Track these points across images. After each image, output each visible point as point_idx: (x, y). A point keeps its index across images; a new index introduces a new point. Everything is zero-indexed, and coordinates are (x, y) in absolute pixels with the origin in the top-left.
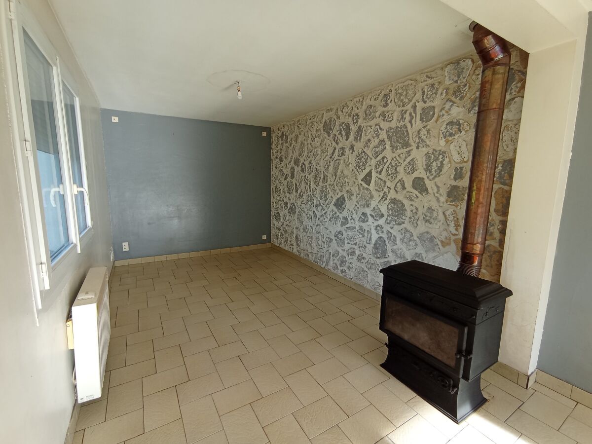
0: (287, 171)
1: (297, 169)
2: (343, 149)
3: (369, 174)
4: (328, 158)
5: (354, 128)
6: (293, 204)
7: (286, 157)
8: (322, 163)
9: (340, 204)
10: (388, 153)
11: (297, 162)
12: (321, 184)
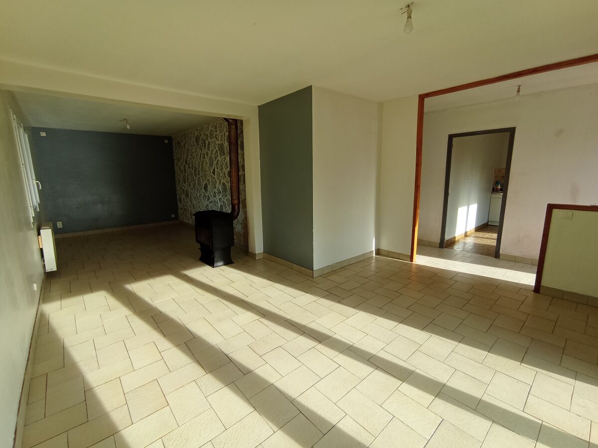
0: (182, 168)
1: (187, 166)
2: (204, 154)
3: (214, 170)
4: (199, 159)
5: (207, 142)
6: (187, 190)
7: (181, 158)
8: (197, 163)
9: (206, 188)
10: (219, 158)
11: (186, 162)
12: (197, 176)
